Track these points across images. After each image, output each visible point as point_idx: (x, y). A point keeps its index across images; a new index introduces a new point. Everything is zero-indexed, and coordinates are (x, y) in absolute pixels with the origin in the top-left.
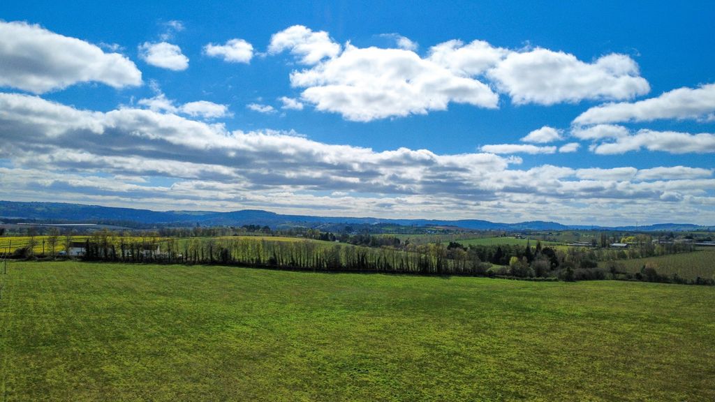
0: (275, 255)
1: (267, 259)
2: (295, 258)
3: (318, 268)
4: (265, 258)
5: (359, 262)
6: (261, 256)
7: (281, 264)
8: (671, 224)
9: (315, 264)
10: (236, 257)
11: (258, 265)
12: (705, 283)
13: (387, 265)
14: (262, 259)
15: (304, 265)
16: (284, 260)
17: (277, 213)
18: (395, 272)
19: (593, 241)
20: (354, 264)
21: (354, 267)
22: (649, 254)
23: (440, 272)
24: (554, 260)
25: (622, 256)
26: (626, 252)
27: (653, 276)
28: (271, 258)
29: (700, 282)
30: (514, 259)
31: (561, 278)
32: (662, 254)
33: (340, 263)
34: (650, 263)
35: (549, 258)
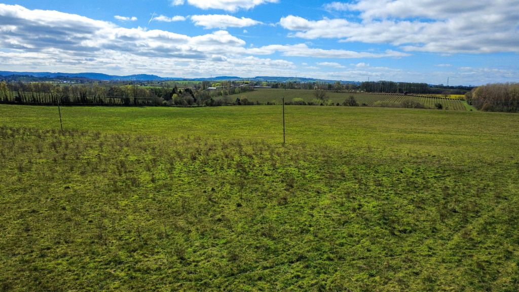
0: (19, 96)
1: (13, 97)
2: (35, 96)
3: (54, 103)
4: (11, 97)
5: (81, 98)
6: (8, 96)
7: (25, 101)
8: (226, 77)
9: (51, 100)
11: (6, 102)
12: (271, 104)
13: (101, 100)
14: (9, 98)
15: (43, 101)
16: (27, 98)
18: (107, 105)
19: (195, 86)
20: (78, 100)
21: (79, 102)
22: (233, 92)
23: (136, 104)
24: (193, 96)
25: (220, 94)
26: (222, 92)
27: (247, 102)
28: (16, 97)
29: (268, 104)
30: (175, 96)
31: (207, 105)
32: (239, 92)
33: (69, 100)
34: (242, 96)
35: (191, 95)
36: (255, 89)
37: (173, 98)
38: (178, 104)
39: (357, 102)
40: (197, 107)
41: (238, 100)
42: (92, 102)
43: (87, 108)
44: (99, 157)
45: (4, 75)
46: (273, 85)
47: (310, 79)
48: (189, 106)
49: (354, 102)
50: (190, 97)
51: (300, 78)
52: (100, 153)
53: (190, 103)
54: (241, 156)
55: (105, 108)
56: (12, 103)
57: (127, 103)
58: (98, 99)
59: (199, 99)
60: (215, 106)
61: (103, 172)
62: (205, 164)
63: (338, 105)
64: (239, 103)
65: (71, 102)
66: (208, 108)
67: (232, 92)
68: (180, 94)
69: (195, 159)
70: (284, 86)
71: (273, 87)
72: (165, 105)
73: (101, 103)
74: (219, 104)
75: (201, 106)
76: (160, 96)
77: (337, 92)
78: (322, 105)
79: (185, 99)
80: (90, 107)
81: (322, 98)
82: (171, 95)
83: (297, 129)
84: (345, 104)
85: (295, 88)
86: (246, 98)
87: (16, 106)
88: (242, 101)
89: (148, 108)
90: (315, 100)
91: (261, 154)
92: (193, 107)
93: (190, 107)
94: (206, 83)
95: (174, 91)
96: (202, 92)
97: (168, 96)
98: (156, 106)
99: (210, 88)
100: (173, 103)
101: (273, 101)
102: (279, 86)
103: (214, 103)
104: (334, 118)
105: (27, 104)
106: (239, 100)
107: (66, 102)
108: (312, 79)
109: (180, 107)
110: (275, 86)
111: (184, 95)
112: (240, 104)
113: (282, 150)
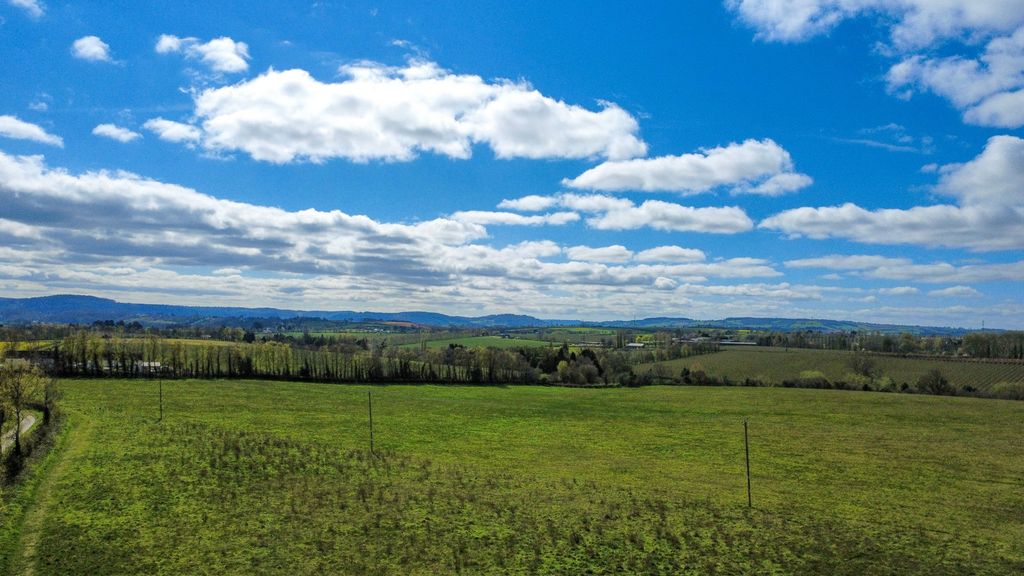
0: (306, 364)
1: (298, 368)
2: (330, 366)
3: (357, 379)
4: (294, 369)
5: (401, 370)
6: (291, 365)
7: (314, 375)
8: (665, 318)
9: (354, 373)
10: (258, 368)
11: (287, 377)
12: (754, 384)
13: (433, 374)
14: (291, 370)
15: (341, 374)
16: (318, 370)
17: (117, 301)
18: (443, 382)
19: (603, 341)
20: (396, 373)
21: (397, 377)
22: (676, 355)
23: (492, 381)
24: (596, 364)
25: (650, 358)
26: (654, 353)
27: (702, 379)
28: (302, 368)
29: (749, 384)
30: (562, 364)
31: (623, 383)
32: (689, 355)
33: (381, 372)
34: (695, 365)
35: (592, 362)
36: (722, 348)
37: (558, 367)
38: (570, 380)
39: (952, 384)
40: (605, 387)
41: (686, 372)
42: (418, 377)
43: (408, 388)
44: (428, 526)
45: (283, 318)
46: (761, 339)
47: (844, 323)
48: (588, 384)
49: (944, 382)
50: (590, 366)
51: (822, 321)
52: (429, 516)
53: (590, 381)
54: (659, 538)
55: (439, 388)
56: (295, 379)
57: (476, 379)
58: (429, 371)
59: (609, 370)
60: (637, 385)
61: (434, 561)
62: (592, 558)
63: (905, 388)
64: (687, 379)
65: (386, 378)
66: (624, 390)
67: (674, 354)
68: (572, 362)
69: (578, 542)
70: (784, 342)
71: (760, 344)
72: (544, 383)
73: (433, 379)
74: (646, 381)
75: (611, 387)
76: (534, 365)
77: (904, 357)
78: (866, 388)
79: (583, 370)
80: (415, 387)
81: (866, 374)
82: (556, 360)
83: (791, 462)
84: (922, 389)
85: (809, 347)
86: (702, 369)
87: (300, 384)
88: (694, 374)
89: (513, 389)
90: (850, 377)
91: (697, 535)
92: (596, 387)
93: (590, 387)
94: (625, 333)
95: (561, 355)
96: (615, 353)
97: (550, 365)
98: (527, 384)
99: (631, 344)
100: (559, 378)
101: (759, 377)
102: (774, 341)
103: (636, 381)
104: (879, 433)
105: (317, 380)
106: (688, 373)
107: (376, 377)
108: (850, 324)
109: (571, 387)
110: (766, 342)
111: (581, 362)
112: (688, 382)
113: (741, 526)
